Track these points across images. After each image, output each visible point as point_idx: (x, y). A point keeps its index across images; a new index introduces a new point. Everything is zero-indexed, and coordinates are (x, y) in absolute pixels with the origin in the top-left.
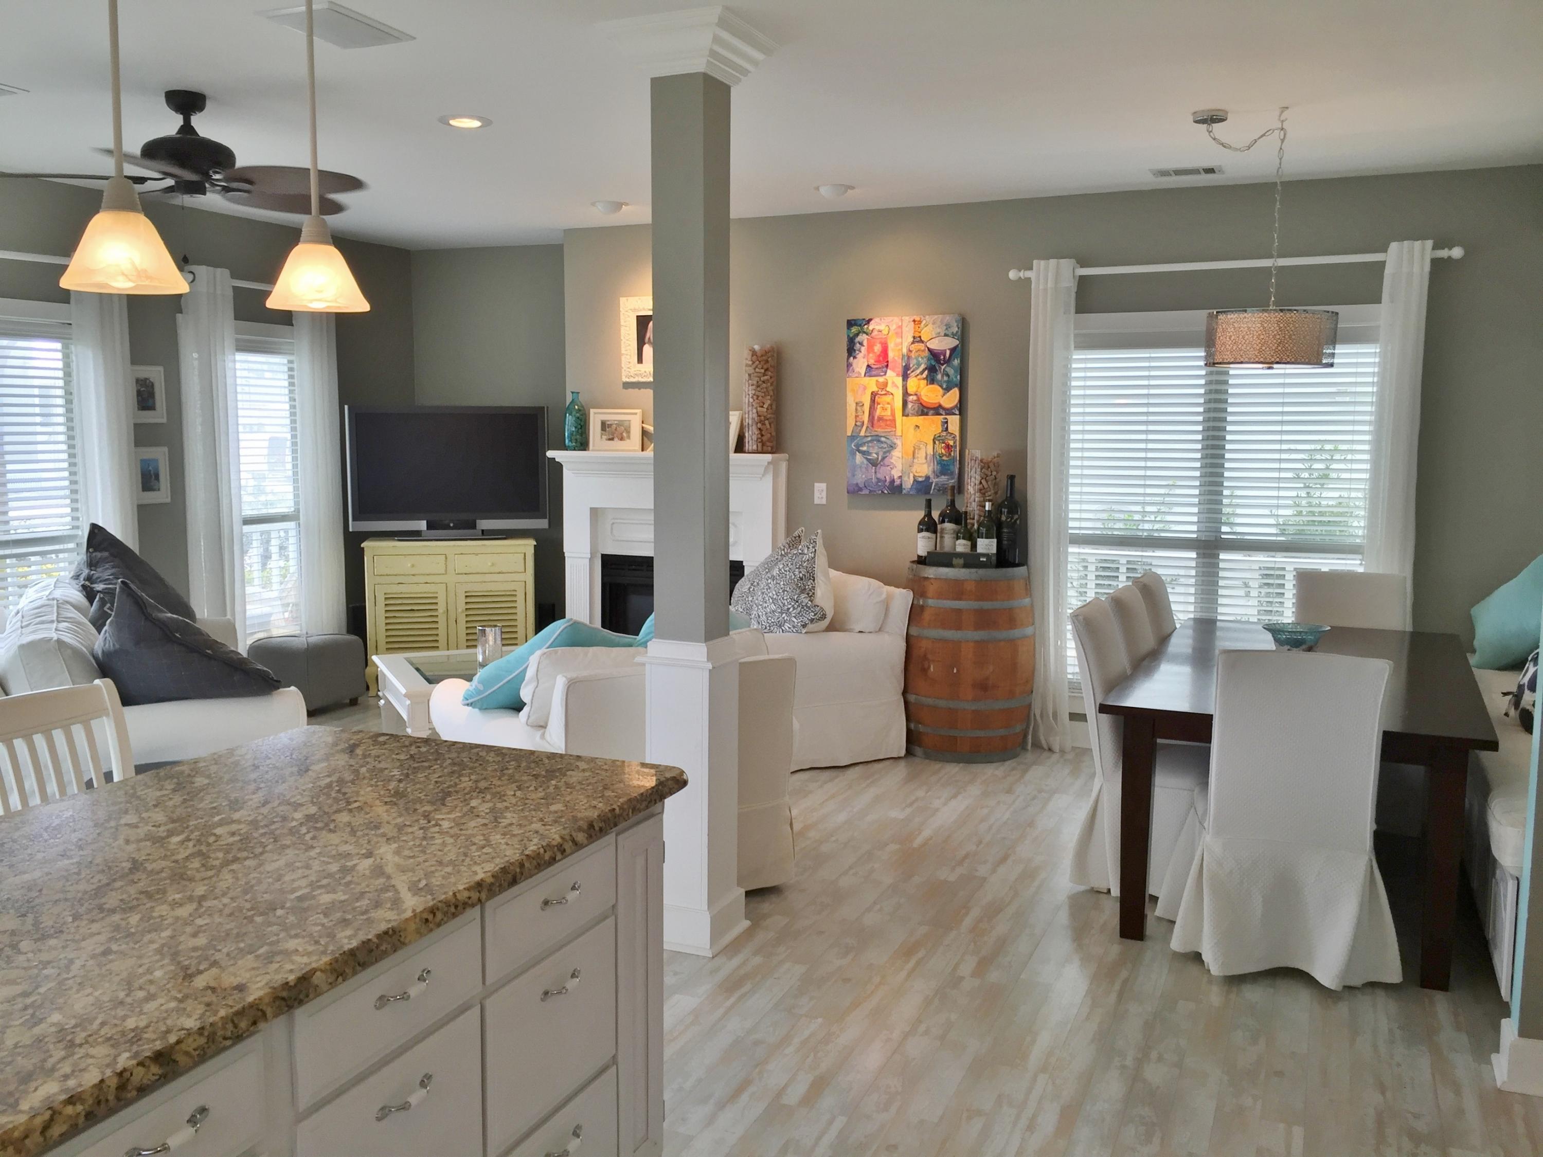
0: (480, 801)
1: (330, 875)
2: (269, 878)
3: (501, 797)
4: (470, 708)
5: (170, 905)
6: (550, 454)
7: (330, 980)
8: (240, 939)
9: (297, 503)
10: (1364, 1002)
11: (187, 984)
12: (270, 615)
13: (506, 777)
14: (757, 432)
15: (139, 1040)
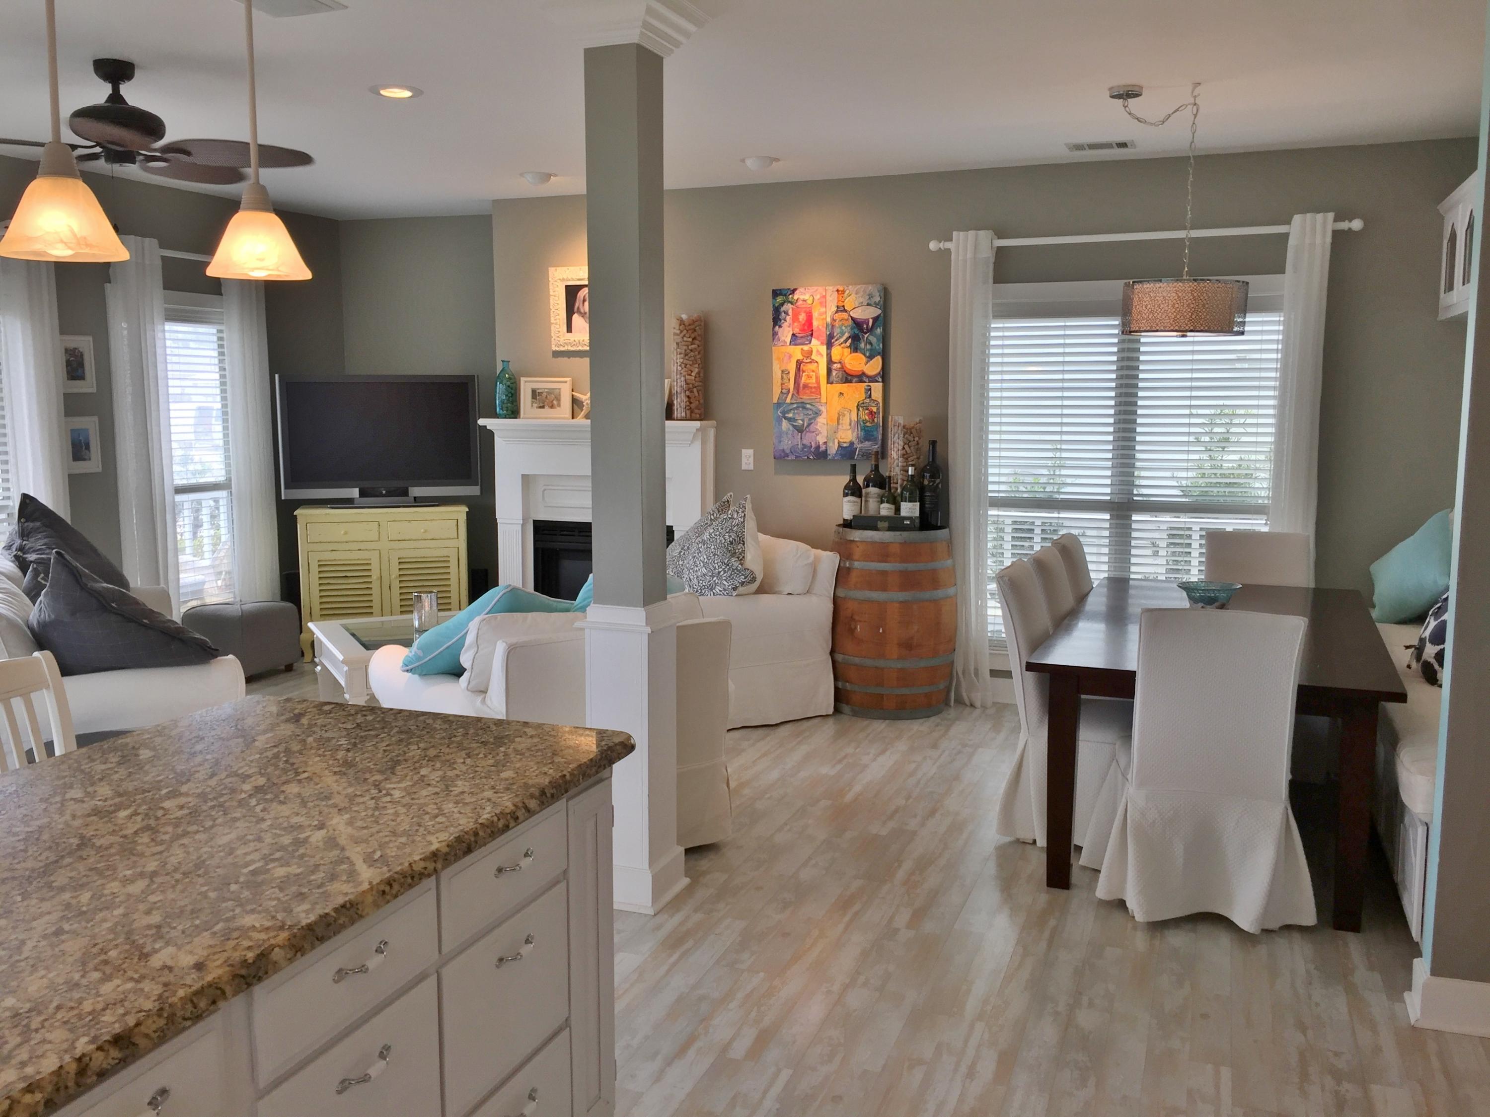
0: (429, 769)
1: (283, 848)
2: (220, 852)
3: (451, 764)
4: (410, 674)
5: (121, 881)
6: (481, 422)
7: (289, 956)
8: (194, 915)
9: (228, 472)
10: (1281, 943)
11: (143, 964)
12: (203, 583)
13: (455, 745)
14: (685, 399)
15: (97, 1024)
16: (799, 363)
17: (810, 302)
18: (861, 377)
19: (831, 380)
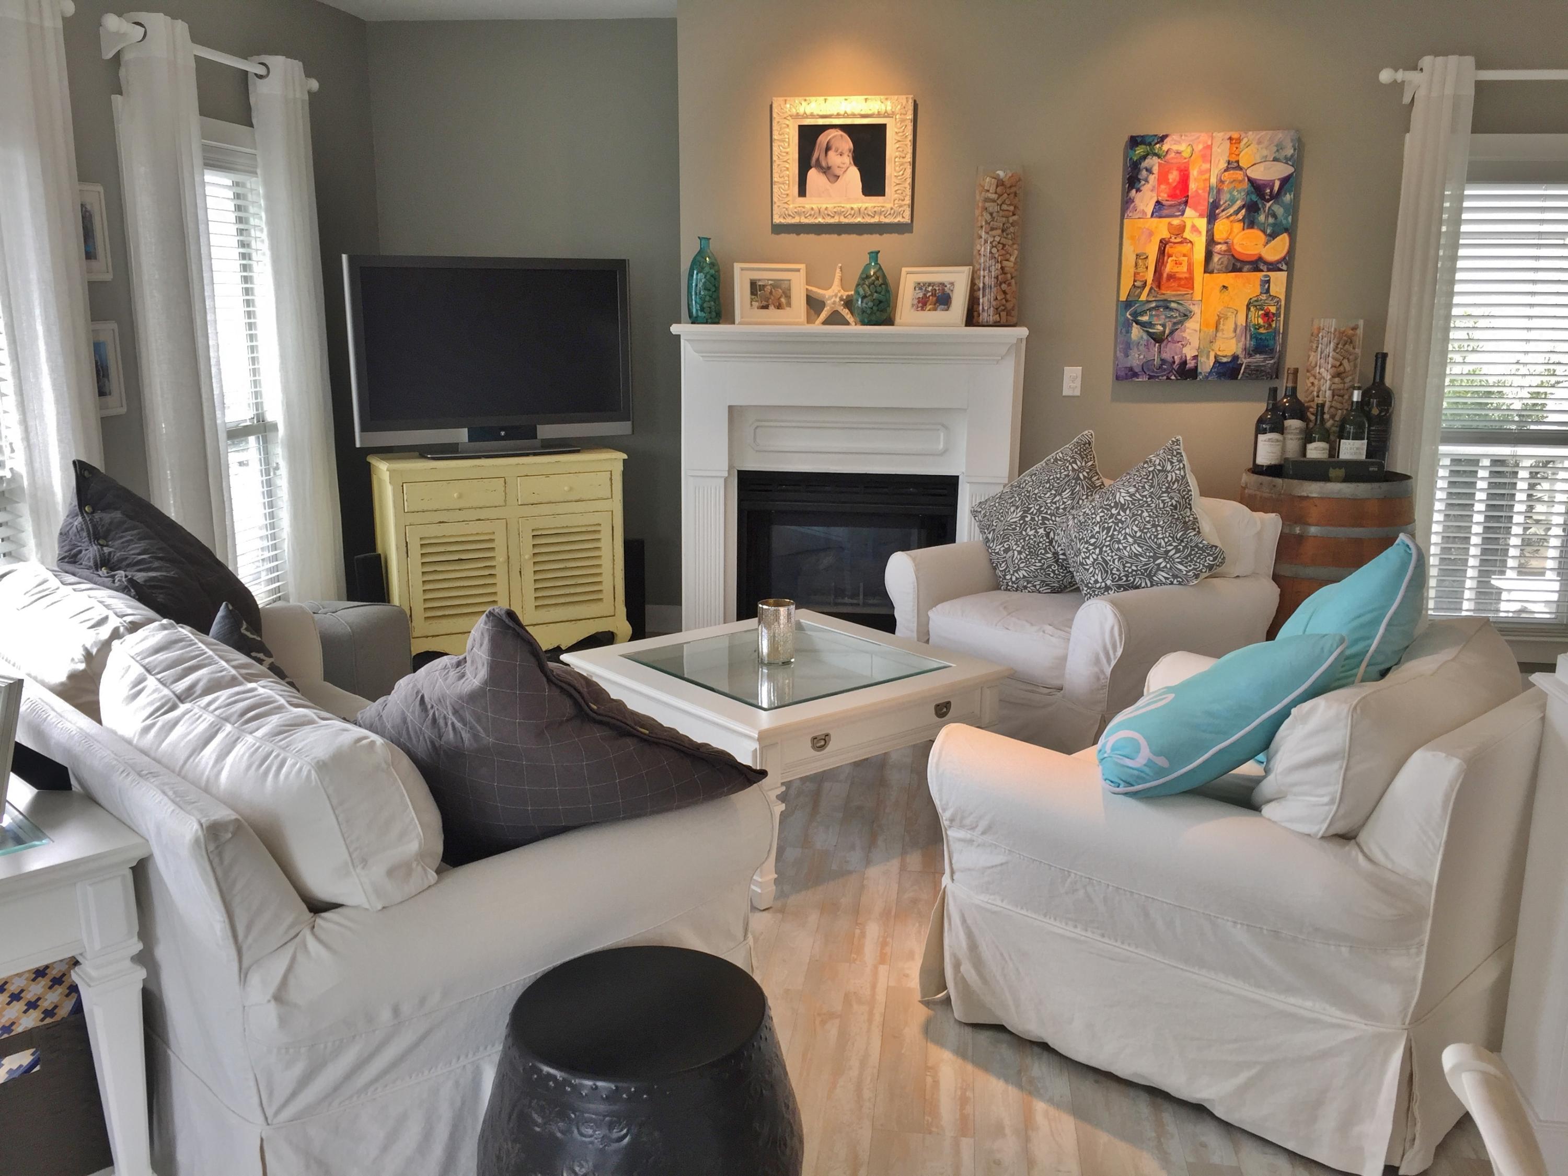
6: (676, 329)
16: (1164, 243)
17: (1186, 154)
18: (1256, 264)
19: (1211, 267)
